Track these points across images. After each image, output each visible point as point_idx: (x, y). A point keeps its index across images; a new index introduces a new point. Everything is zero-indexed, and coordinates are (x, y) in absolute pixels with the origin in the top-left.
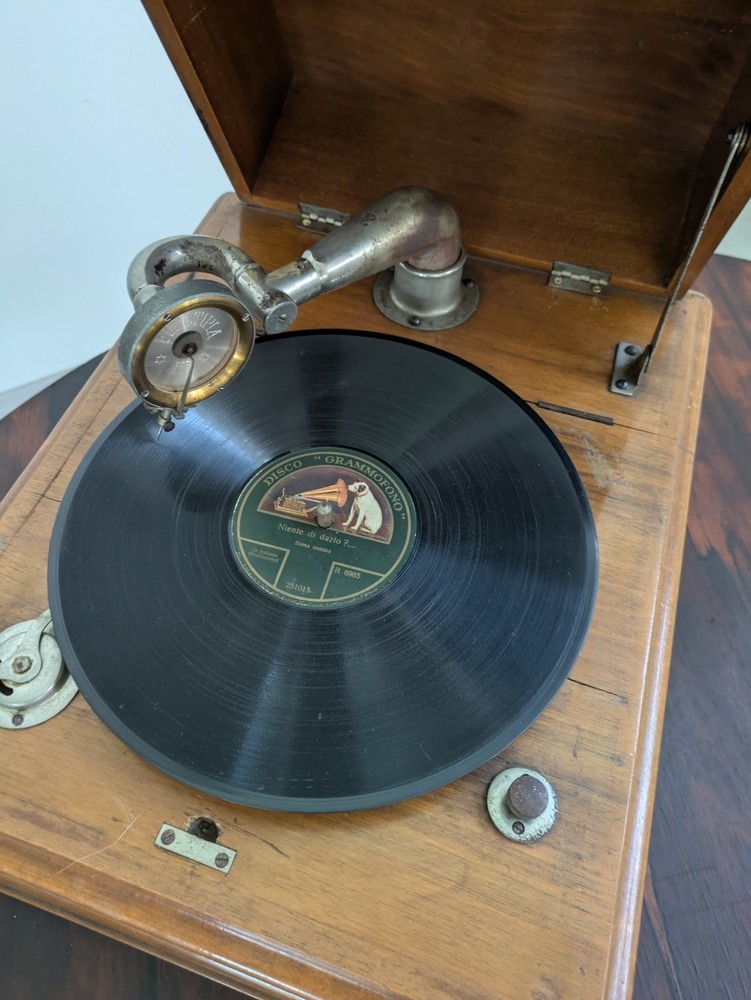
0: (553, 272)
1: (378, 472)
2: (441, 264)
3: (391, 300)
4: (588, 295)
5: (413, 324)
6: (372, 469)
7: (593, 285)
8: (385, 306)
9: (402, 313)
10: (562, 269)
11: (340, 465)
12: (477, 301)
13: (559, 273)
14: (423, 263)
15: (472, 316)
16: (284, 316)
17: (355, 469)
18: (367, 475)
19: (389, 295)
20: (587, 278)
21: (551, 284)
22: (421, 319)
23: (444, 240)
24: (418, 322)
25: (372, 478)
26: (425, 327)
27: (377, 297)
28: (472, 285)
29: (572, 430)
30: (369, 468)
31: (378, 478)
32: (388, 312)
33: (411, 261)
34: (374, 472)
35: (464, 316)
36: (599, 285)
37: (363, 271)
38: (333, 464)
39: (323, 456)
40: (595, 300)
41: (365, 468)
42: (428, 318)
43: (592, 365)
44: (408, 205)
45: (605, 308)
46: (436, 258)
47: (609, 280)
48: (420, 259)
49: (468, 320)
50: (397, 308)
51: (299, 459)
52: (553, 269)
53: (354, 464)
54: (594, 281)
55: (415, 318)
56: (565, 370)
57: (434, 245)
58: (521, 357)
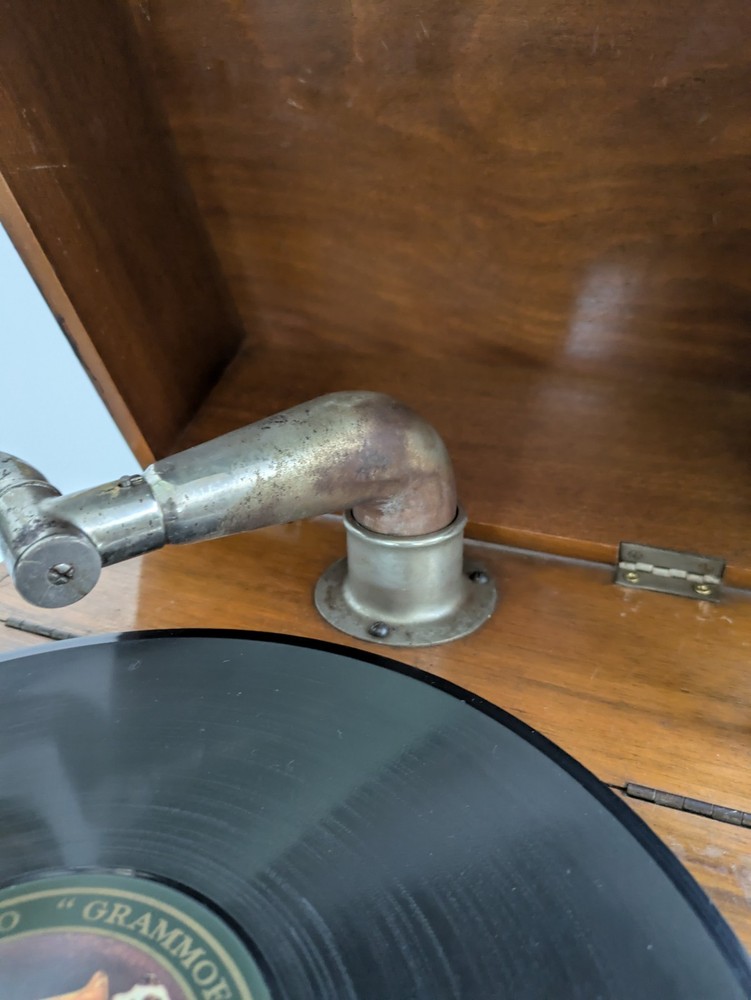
0: (623, 565)
1: (211, 955)
2: (419, 524)
3: (343, 600)
4: (689, 598)
5: (376, 635)
6: (198, 942)
7: (694, 586)
8: (331, 608)
9: (359, 618)
10: (635, 558)
11: (115, 928)
12: (492, 603)
13: (632, 567)
14: (386, 522)
15: (484, 626)
16: (63, 567)
17: (154, 944)
18: (176, 961)
19: (341, 593)
20: (682, 574)
21: (620, 583)
22: (391, 629)
23: (418, 474)
24: (384, 632)
25: (187, 974)
26: (396, 640)
27: (320, 594)
28: (483, 580)
29: (712, 852)
30: (188, 942)
31: (204, 973)
32: (333, 618)
33: (368, 520)
34: (199, 952)
35: (470, 625)
36: (705, 583)
37: (255, 504)
38: (101, 924)
39: (82, 900)
40: (704, 606)
41: (180, 940)
42: (402, 626)
43: (726, 713)
44: (348, 405)
45: (724, 618)
46: (408, 511)
47: (721, 576)
48: (381, 514)
49: (477, 633)
50: (350, 611)
51: (19, 908)
52: (621, 560)
53: (154, 925)
54: (694, 578)
55: (379, 625)
56: (670, 719)
57: (399, 482)
58: (579, 695)
